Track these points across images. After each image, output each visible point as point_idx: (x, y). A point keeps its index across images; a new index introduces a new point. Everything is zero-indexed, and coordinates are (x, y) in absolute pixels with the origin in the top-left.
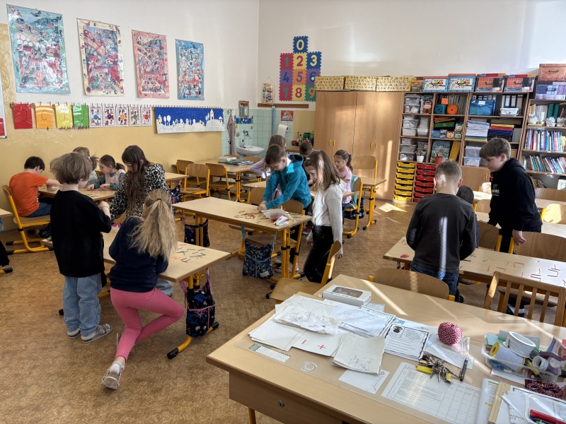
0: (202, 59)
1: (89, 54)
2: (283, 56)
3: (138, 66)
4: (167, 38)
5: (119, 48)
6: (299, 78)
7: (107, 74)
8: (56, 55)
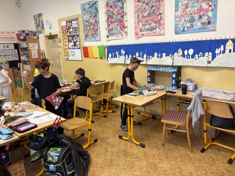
1: (109, 16)
7: (118, 25)
8: (96, 21)
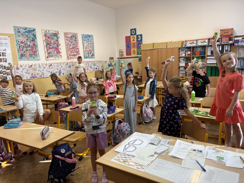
0: (93, 41)
1: (47, 43)
2: (126, 38)
3: (67, 46)
4: (78, 34)
5: (59, 40)
6: (134, 46)
7: (55, 51)
8: (34, 45)
